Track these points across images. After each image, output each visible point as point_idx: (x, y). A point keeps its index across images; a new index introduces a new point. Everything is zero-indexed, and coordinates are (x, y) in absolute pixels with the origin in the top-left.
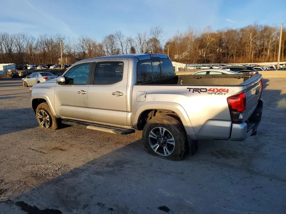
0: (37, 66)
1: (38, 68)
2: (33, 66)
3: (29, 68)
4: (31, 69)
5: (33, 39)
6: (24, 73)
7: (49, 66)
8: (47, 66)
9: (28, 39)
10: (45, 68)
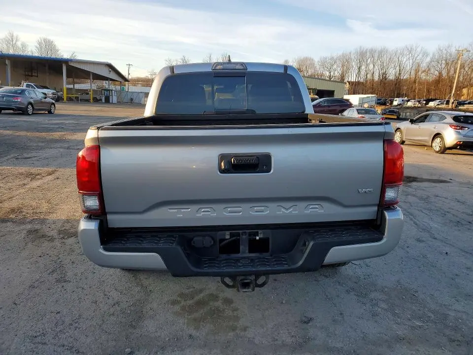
0: (408, 101)
1: (410, 104)
2: (403, 100)
3: (395, 103)
4: (398, 105)
5: (425, 54)
6: (385, 110)
7: (428, 101)
8: (424, 100)
9: (416, 55)
10: (420, 105)
